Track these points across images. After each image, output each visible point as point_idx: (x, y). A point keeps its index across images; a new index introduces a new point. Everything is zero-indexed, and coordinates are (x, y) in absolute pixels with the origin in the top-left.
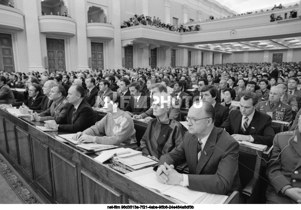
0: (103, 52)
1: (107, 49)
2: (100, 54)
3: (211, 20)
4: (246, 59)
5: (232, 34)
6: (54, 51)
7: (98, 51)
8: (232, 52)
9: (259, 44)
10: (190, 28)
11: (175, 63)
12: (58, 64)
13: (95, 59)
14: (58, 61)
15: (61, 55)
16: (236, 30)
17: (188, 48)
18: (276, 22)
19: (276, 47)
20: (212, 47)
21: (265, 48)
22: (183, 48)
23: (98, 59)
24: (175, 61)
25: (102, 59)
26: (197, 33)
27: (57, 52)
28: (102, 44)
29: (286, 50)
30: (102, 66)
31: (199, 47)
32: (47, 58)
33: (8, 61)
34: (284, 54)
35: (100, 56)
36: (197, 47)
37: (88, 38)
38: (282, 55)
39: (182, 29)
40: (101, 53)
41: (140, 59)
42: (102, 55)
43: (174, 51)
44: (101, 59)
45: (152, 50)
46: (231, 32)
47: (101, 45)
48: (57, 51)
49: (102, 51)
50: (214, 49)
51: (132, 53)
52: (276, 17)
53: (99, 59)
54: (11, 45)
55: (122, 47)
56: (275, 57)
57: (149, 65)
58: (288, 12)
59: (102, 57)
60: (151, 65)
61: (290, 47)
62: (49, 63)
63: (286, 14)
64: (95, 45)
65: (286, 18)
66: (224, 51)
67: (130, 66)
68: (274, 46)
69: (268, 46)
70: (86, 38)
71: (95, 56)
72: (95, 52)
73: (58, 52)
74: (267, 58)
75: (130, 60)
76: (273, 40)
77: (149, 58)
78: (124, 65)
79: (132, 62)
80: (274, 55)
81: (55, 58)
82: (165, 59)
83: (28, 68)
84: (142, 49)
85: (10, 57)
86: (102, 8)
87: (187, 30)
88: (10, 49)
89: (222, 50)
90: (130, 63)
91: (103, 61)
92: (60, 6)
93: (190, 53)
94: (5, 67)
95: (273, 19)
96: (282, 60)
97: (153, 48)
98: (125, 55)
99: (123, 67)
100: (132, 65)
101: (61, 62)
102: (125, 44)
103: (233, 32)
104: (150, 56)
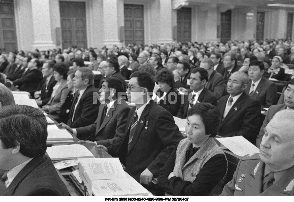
0: (143, 19)
1: (149, 14)
2: (138, 21)
6: (71, 19)
7: (136, 17)
11: (263, 33)
12: (77, 37)
13: (131, 29)
14: (77, 33)
15: (80, 23)
17: (287, 9)
23: (136, 28)
24: (263, 29)
25: (142, 29)
27: (74, 21)
28: (142, 6)
30: (142, 39)
32: (60, 30)
33: (9, 35)
35: (139, 24)
40: (141, 19)
41: (202, 28)
42: (142, 23)
44: (140, 29)
45: (222, 14)
47: (141, 8)
48: (75, 19)
49: (142, 16)
51: (190, 18)
53: (137, 29)
54: (13, 14)
55: (173, 10)
57: (218, 37)
59: (142, 27)
60: (222, 37)
62: (63, 37)
64: (130, 9)
67: (186, 39)
71: (131, 24)
72: (131, 18)
73: (77, 20)
75: (186, 30)
78: (176, 37)
79: (190, 32)
81: (72, 29)
82: (244, 26)
83: (33, 44)
84: (206, 12)
85: (12, 29)
88: (12, 19)
90: (187, 34)
91: (143, 32)
94: (5, 43)
97: (224, 10)
98: (178, 22)
99: (174, 40)
100: (190, 37)
101: (80, 34)
102: (177, 6)
104: (220, 24)
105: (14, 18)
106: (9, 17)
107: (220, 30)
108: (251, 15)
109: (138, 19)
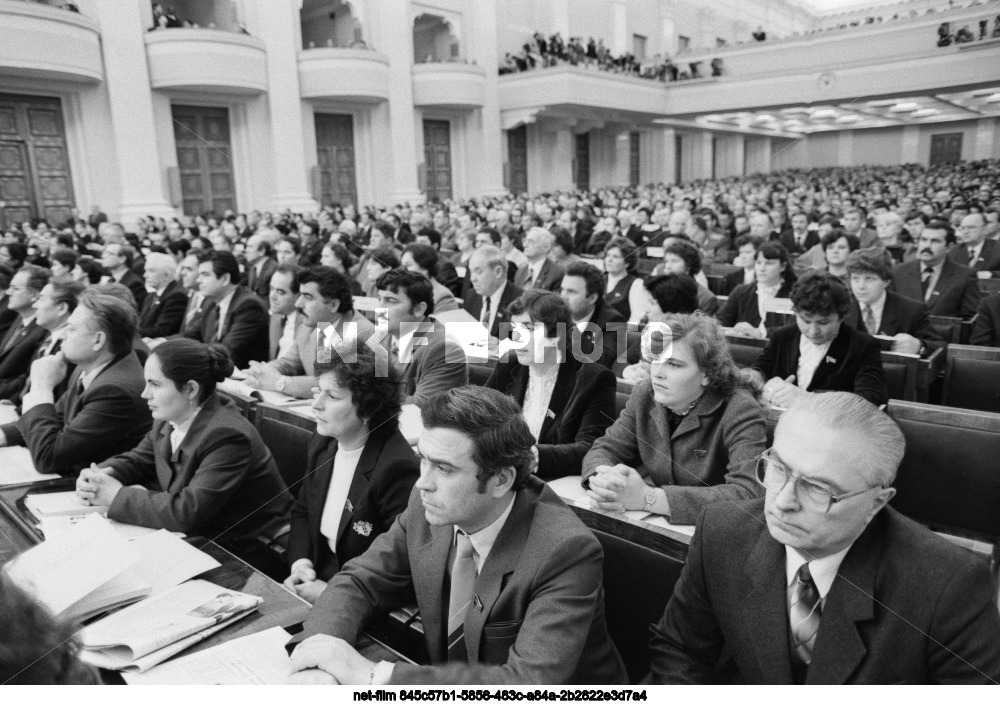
0: (449, 148)
1: (462, 139)
2: (442, 152)
3: (756, 42)
4: (845, 154)
5: (822, 84)
6: (329, 148)
7: (437, 146)
8: (803, 133)
9: (893, 109)
10: (693, 67)
12: (339, 185)
13: (430, 169)
14: (339, 177)
15: (344, 158)
16: (838, 73)
17: (675, 128)
18: (954, 47)
19: (942, 114)
20: (744, 123)
21: (907, 120)
22: (661, 127)
23: (438, 166)
25: (448, 169)
26: (716, 82)
27: (334, 153)
29: (973, 123)
30: (447, 188)
31: (710, 121)
32: (319, 170)
33: (221, 183)
34: (967, 133)
35: (442, 159)
36: (702, 122)
37: (417, 107)
38: (959, 138)
39: (669, 72)
40: (445, 149)
41: (548, 163)
42: (447, 155)
43: (635, 138)
44: (444, 169)
45: (578, 137)
46: (819, 79)
47: (444, 126)
48: (334, 148)
49: (448, 143)
50: (751, 127)
51: (524, 147)
52: (953, 31)
53: (440, 169)
54: (227, 139)
55: (503, 131)
56: (939, 144)
57: (574, 181)
58: (989, 15)
59: (448, 163)
60: (578, 180)
61: (987, 113)
63: (983, 24)
64: (431, 128)
65: (983, 33)
66: (777, 132)
67: (518, 186)
68: (938, 112)
69: (921, 112)
70: (411, 109)
71: (429, 159)
73: (338, 150)
74: (913, 149)
75: (519, 168)
76: (941, 96)
77: (573, 162)
78: (508, 182)
79: (525, 172)
80: (935, 139)
81: (330, 170)
82: (612, 160)
84: (553, 135)
85: (226, 171)
86: (448, 18)
87: (684, 76)
88: (226, 149)
89: (773, 130)
90: (520, 177)
91: (449, 174)
92: (332, 16)
93: (679, 140)
94: (213, 199)
95: (944, 40)
96: (958, 154)
97: (583, 130)
98: (510, 154)
100: (525, 182)
101: (345, 180)
102: (512, 122)
103: (825, 78)
104: (575, 156)
105: (230, 148)
106: (221, 145)
107: (577, 166)
108: (623, 138)
109: (440, 148)
